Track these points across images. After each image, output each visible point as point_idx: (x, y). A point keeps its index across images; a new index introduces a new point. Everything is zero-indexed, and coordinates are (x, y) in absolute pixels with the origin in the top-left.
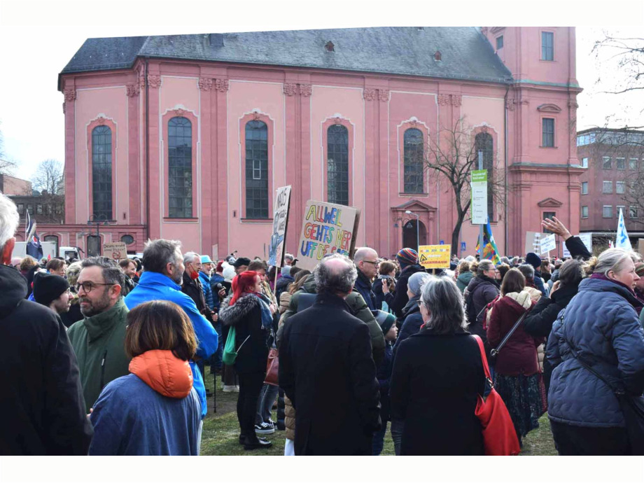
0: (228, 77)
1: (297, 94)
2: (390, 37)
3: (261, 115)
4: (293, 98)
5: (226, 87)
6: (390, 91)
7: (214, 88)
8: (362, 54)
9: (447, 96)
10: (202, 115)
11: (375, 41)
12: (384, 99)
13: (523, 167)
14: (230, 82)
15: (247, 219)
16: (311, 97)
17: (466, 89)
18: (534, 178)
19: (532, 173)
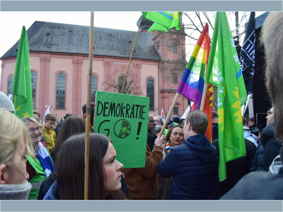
0: (51, 57)
1: (77, 64)
2: (118, 45)
3: (63, 71)
4: (76, 65)
5: (50, 61)
6: (114, 63)
7: (45, 61)
8: (105, 50)
9: (136, 65)
10: (40, 71)
11: (112, 46)
12: (111, 66)
13: (165, 90)
14: (52, 59)
15: (56, 109)
16: (83, 65)
17: (143, 62)
18: (169, 94)
19: (169, 92)
